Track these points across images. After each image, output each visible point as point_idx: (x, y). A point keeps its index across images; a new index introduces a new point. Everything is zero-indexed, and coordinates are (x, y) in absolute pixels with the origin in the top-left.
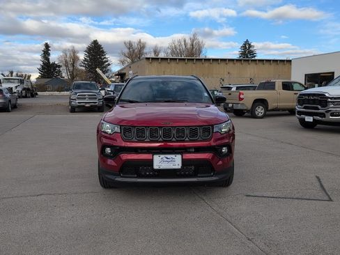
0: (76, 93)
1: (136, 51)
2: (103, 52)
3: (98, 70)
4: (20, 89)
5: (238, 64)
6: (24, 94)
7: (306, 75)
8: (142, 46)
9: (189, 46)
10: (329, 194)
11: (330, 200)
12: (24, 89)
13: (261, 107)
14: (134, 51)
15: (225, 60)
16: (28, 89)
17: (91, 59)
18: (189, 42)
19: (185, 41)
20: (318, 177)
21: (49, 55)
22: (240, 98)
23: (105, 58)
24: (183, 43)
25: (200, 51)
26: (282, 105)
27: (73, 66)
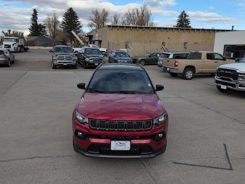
0: (57, 55)
1: (101, 17)
2: (76, 17)
3: (73, 32)
4: (16, 46)
5: (176, 32)
6: (19, 50)
7: (225, 45)
8: (105, 14)
9: (140, 14)
10: (231, 163)
11: (231, 169)
12: (19, 46)
13: (190, 72)
14: (99, 17)
15: (166, 28)
16: (22, 46)
17: (67, 22)
18: (140, 11)
19: (137, 11)
20: (225, 145)
21: (37, 18)
22: (175, 65)
23: (78, 22)
24: (136, 12)
25: (148, 19)
26: (205, 70)
27: (55, 28)
